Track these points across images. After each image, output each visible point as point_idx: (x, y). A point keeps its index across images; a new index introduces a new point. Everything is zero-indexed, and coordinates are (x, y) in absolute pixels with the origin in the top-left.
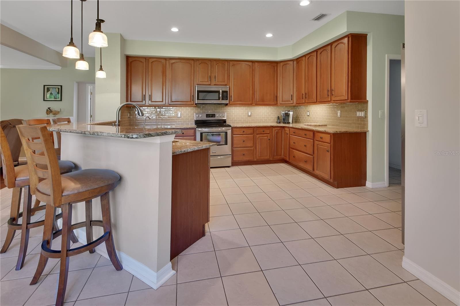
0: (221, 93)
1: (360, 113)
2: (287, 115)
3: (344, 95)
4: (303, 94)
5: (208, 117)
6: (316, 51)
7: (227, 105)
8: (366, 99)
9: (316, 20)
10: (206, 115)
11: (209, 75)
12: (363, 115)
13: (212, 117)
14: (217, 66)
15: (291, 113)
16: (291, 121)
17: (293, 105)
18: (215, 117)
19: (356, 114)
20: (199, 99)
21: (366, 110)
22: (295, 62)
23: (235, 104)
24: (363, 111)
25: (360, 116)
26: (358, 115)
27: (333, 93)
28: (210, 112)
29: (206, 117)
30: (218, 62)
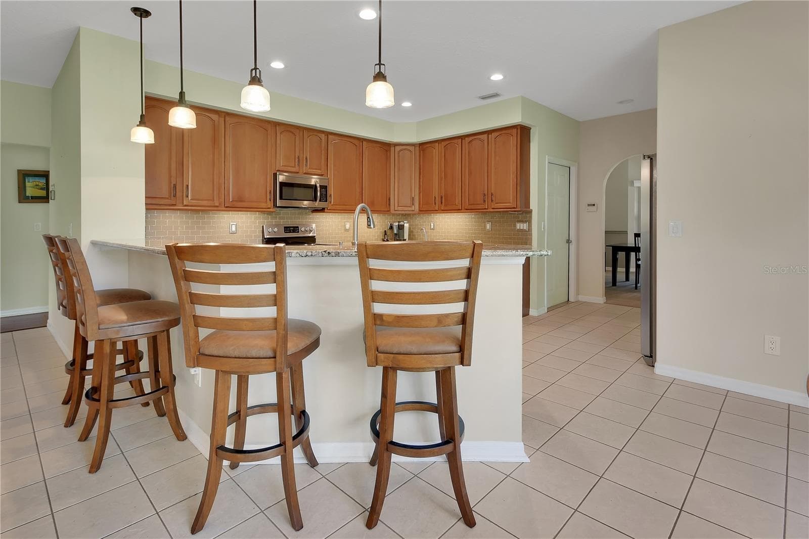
0: (319, 189)
1: (522, 225)
2: (401, 228)
3: (511, 201)
4: (435, 198)
5: (287, 232)
6: (462, 138)
7: (322, 210)
8: (529, 208)
9: (483, 98)
10: (285, 227)
11: (297, 155)
12: (525, 228)
13: (294, 231)
14: (310, 139)
15: (407, 225)
16: (406, 236)
17: (414, 212)
18: (299, 232)
19: (515, 226)
20: (283, 198)
21: (529, 221)
22: (417, 148)
23: (334, 211)
24: (526, 222)
25: (522, 228)
26: (518, 228)
27: (494, 199)
28: (291, 223)
29: (285, 232)
30: (312, 134)
